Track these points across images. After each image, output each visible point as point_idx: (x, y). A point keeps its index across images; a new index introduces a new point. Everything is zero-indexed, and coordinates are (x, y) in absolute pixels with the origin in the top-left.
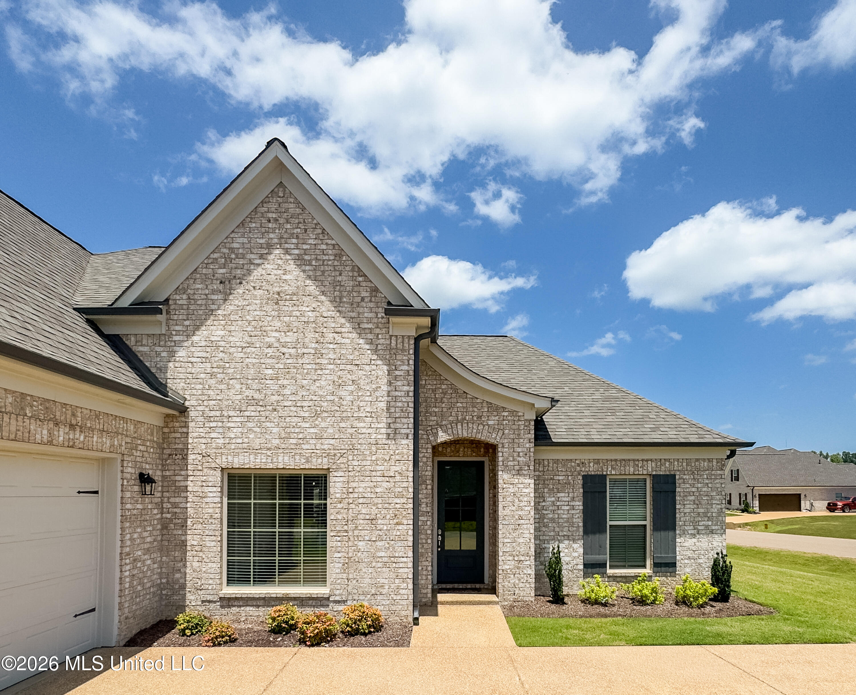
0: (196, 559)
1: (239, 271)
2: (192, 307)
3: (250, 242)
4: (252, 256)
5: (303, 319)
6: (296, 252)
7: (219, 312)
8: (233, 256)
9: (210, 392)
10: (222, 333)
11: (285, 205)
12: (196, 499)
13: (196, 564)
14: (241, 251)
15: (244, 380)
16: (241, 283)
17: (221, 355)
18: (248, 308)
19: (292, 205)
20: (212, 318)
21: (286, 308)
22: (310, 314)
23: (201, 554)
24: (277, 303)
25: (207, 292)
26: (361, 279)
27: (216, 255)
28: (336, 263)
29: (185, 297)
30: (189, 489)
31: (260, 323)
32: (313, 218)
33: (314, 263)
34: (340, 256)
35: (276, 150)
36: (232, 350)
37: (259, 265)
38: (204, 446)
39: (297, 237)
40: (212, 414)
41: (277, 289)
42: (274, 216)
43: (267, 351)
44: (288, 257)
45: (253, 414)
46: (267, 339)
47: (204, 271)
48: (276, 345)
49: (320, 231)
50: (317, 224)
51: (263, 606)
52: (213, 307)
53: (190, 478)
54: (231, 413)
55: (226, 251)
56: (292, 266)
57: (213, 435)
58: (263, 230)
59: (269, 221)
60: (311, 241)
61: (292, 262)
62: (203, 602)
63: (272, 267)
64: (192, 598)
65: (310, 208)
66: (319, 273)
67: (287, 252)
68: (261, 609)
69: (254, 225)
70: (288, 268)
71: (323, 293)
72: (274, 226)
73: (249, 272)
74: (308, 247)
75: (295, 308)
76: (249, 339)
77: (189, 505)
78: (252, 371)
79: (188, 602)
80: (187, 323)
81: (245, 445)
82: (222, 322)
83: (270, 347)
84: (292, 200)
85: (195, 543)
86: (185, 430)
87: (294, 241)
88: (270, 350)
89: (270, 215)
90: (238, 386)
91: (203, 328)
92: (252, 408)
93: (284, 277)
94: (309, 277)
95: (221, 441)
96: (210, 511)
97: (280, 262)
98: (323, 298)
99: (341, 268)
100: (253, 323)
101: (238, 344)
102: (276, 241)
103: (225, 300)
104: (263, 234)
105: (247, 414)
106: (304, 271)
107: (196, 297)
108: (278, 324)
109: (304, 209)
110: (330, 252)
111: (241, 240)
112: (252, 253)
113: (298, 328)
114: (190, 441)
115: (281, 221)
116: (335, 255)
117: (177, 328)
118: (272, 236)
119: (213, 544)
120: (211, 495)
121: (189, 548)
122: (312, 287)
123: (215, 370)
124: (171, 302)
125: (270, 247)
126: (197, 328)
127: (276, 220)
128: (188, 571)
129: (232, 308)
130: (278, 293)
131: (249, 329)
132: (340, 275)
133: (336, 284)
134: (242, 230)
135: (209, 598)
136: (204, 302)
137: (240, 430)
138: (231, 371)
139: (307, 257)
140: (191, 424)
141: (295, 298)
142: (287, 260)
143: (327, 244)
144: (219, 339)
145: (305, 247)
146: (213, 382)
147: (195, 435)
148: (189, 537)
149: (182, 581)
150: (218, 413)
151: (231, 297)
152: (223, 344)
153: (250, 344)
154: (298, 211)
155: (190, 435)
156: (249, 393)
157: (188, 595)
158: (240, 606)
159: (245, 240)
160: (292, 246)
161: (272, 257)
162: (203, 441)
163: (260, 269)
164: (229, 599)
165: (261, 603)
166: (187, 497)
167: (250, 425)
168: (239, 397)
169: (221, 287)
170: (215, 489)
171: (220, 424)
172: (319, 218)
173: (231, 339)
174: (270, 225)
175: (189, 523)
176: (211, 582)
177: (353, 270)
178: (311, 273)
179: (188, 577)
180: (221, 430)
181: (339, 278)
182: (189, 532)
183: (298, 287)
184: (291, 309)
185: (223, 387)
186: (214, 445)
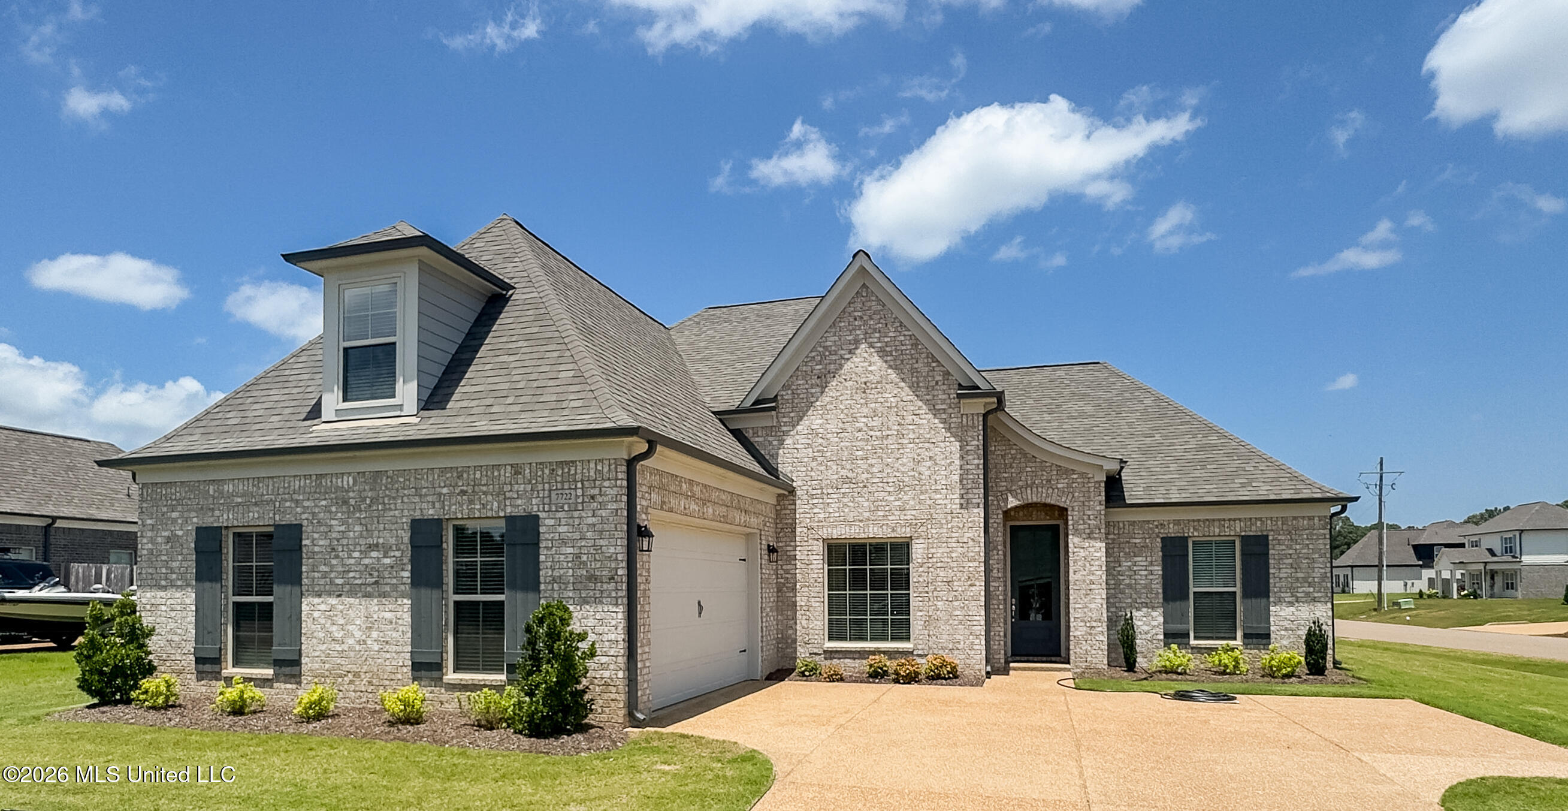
0: (804, 617)
1: (832, 366)
2: (796, 401)
3: (840, 339)
4: (843, 352)
5: (886, 404)
6: (879, 345)
7: (818, 403)
8: (827, 353)
9: (813, 474)
10: (820, 421)
11: (869, 304)
12: (803, 566)
13: (804, 622)
14: (833, 348)
15: (839, 461)
16: (834, 377)
17: (821, 440)
18: (841, 398)
19: (874, 303)
20: (812, 408)
21: (871, 396)
22: (892, 399)
23: (808, 613)
24: (864, 392)
25: (807, 386)
26: (934, 364)
27: (813, 354)
28: (913, 352)
29: (790, 392)
30: (797, 557)
31: (852, 411)
32: (892, 313)
33: (894, 353)
34: (916, 345)
35: (861, 260)
36: (829, 436)
37: (848, 359)
38: (808, 520)
39: (880, 332)
40: (815, 492)
41: (864, 380)
42: (859, 314)
43: (857, 435)
44: (872, 350)
45: (847, 490)
46: (858, 425)
47: (804, 368)
48: (865, 429)
49: (898, 324)
50: (896, 318)
51: (858, 659)
52: (812, 400)
53: (798, 548)
54: (830, 491)
55: (821, 349)
56: (876, 358)
57: (815, 511)
58: (851, 328)
59: (855, 319)
60: (891, 334)
61: (875, 354)
62: (810, 654)
63: (859, 360)
64: (802, 651)
65: (889, 305)
66: (898, 362)
67: (871, 346)
68: (857, 661)
69: (843, 324)
70: (873, 360)
71: (903, 380)
72: (860, 323)
73: (841, 366)
74: (889, 339)
75: (880, 395)
76: (841, 425)
77: (797, 571)
78: (846, 453)
79: (798, 654)
80: (792, 415)
81: (842, 518)
82: (821, 412)
83: (859, 431)
84: (874, 298)
85: (803, 604)
86: (793, 507)
87: (877, 335)
88: (860, 434)
89: (856, 314)
90: (835, 467)
91: (806, 418)
92: (847, 486)
93: (870, 368)
94: (890, 367)
95: (822, 516)
96: (815, 576)
97: (865, 355)
98: (903, 384)
99: (917, 356)
100: (845, 411)
101: (834, 430)
102: (862, 336)
103: (822, 393)
104: (851, 331)
105: (843, 491)
106: (886, 362)
107: (799, 392)
108: (865, 410)
109: (884, 305)
110: (908, 342)
111: (832, 339)
112: (842, 349)
113: (883, 414)
114: (798, 516)
115: (865, 318)
116: (912, 345)
117: (785, 420)
118: (858, 332)
119: (818, 604)
120: (815, 562)
121: (798, 608)
122: (893, 375)
123: (816, 454)
124: (779, 398)
125: (857, 342)
126: (801, 419)
127: (861, 318)
128: (798, 628)
129: (828, 399)
130: (865, 383)
131: (842, 416)
132: (917, 362)
133: (913, 371)
134: (834, 330)
135: (816, 651)
136: (805, 396)
137: (837, 505)
138: (828, 454)
139: (888, 349)
140: (798, 502)
141: (879, 386)
142: (871, 353)
143: (904, 335)
144: (818, 427)
145: (886, 340)
146: (814, 464)
147: (801, 511)
148: (798, 599)
149: (793, 636)
150: (819, 492)
151: (827, 390)
152: (821, 431)
153: (844, 430)
154: (880, 308)
155: (797, 511)
156: (844, 472)
157: (799, 648)
158: (840, 659)
159: (837, 338)
160: (876, 340)
161: (858, 351)
162: (808, 516)
163: (849, 363)
164: (831, 652)
165: (857, 656)
166: (796, 565)
167: (845, 500)
168: (836, 477)
169: (818, 381)
170: (818, 557)
171: (821, 501)
172: (896, 313)
173: (828, 426)
174: (856, 323)
175: (798, 587)
176: (816, 637)
177: (928, 357)
178: (892, 363)
179: (798, 633)
180: (822, 506)
181: (916, 366)
182: (798, 594)
183: (881, 377)
184: (876, 396)
185: (823, 468)
186: (816, 519)
